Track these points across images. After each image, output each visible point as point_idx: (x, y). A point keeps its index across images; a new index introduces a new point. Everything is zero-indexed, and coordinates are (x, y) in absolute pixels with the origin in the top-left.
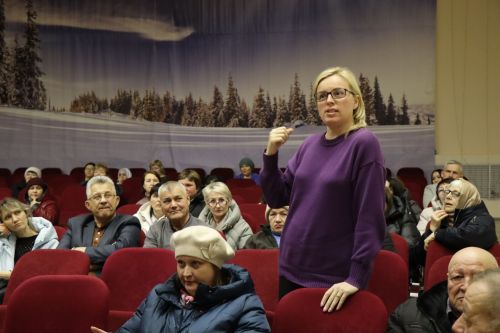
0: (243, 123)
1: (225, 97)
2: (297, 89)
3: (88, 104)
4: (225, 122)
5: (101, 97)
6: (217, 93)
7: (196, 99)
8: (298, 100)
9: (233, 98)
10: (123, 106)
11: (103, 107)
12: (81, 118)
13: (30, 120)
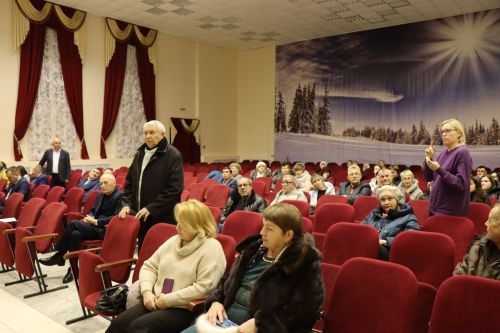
0: (427, 143)
1: (418, 129)
3: (350, 133)
4: (419, 142)
5: (357, 129)
6: (414, 127)
7: (403, 131)
9: (423, 130)
10: (367, 134)
11: (357, 134)
12: (348, 139)
13: (324, 140)
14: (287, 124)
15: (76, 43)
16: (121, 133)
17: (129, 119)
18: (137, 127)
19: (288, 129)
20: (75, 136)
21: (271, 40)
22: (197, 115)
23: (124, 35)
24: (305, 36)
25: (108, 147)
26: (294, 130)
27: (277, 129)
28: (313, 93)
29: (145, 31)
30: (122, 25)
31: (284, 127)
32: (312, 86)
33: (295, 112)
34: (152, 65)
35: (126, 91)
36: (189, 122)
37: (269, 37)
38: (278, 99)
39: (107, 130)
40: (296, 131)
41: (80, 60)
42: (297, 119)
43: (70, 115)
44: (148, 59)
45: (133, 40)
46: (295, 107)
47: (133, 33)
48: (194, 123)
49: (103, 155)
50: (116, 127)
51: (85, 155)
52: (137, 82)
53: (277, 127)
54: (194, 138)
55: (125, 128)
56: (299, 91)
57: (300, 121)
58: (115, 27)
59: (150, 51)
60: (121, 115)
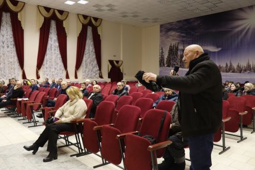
0: (233, 72)
1: (229, 65)
2: (249, 63)
4: (229, 72)
6: (227, 64)
7: (221, 66)
8: (249, 66)
9: (231, 65)
13: (182, 71)
14: (165, 63)
15: (64, 26)
16: (84, 67)
17: (89, 60)
18: (92, 64)
19: (166, 65)
20: (63, 68)
21: (157, 22)
22: (122, 59)
23: (86, 22)
24: (173, 20)
25: (78, 74)
26: (169, 66)
27: (161, 66)
28: (178, 48)
29: (96, 19)
30: (85, 17)
31: (164, 65)
32: (177, 44)
33: (169, 57)
34: (99, 35)
35: (87, 48)
36: (117, 62)
38: (161, 50)
39: (78, 66)
40: (169, 67)
41: (66, 34)
42: (170, 61)
43: (61, 59)
44: (97, 32)
45: (90, 24)
46: (169, 55)
47: (90, 21)
48: (120, 63)
49: (76, 77)
50: (82, 64)
51: (67, 77)
52: (92, 43)
53: (160, 64)
54: (120, 70)
55: (86, 65)
56: (171, 46)
57: (171, 62)
58: (82, 18)
59: (99, 29)
60: (84, 59)
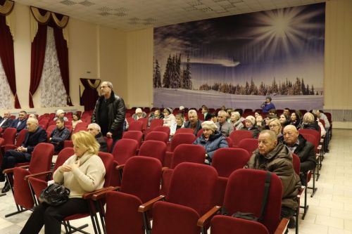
0: (256, 94)
1: (250, 85)
2: (275, 82)
3: (205, 87)
4: (250, 93)
5: (209, 85)
6: (247, 83)
7: (240, 86)
8: (275, 86)
9: (253, 85)
10: (216, 88)
11: (209, 88)
12: (203, 92)
13: (187, 93)
14: (162, 82)
15: (8, 25)
16: (44, 90)
17: (50, 80)
18: (56, 85)
19: (163, 86)
20: (10, 92)
21: (149, 24)
22: (99, 77)
23: (45, 19)
24: (173, 21)
25: (34, 100)
26: (167, 86)
27: (155, 86)
28: (179, 60)
29: (60, 16)
30: (43, 12)
31: (160, 84)
32: (178, 56)
33: (167, 74)
34: (66, 41)
35: (47, 60)
36: (93, 81)
37: (148, 21)
38: (155, 65)
39: (34, 87)
40: (168, 87)
41: (12, 37)
42: (168, 79)
43: (5, 77)
44: (63, 37)
45: (51, 23)
46: (167, 70)
47: (51, 18)
48: (97, 82)
49: (31, 105)
50: (40, 85)
51: (17, 105)
52: (55, 53)
53: (155, 84)
54: (97, 93)
55: (47, 86)
56: (170, 59)
57: (171, 80)
58: (37, 14)
59: (65, 31)
60: (44, 77)
